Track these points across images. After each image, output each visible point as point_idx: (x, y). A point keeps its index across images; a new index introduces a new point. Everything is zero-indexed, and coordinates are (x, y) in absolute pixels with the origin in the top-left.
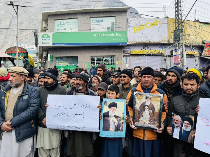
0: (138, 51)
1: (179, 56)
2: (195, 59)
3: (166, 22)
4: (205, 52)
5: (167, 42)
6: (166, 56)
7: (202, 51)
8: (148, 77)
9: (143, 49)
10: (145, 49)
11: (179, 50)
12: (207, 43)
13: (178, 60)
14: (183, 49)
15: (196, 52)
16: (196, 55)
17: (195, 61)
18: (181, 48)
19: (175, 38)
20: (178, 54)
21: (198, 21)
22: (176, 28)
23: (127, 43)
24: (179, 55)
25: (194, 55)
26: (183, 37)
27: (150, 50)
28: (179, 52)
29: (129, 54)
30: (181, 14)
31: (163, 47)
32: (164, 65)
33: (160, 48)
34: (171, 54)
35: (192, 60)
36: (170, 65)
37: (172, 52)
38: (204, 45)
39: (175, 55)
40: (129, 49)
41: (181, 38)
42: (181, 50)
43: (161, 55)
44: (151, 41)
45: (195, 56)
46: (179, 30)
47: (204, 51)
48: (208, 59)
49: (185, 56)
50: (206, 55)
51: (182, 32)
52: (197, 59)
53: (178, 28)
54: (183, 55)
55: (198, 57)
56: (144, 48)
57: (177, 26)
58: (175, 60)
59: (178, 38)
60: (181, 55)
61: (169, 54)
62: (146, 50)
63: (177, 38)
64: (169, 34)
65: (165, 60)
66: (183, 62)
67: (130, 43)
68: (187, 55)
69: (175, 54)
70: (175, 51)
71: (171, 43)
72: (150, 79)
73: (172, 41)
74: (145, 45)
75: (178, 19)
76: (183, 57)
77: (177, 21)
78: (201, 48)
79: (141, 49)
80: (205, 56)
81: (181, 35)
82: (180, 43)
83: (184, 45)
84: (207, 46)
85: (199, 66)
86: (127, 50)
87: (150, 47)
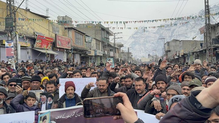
1: (13, 48)
2: (28, 51)
4: (37, 45)
7: (34, 43)
11: (12, 42)
12: (39, 36)
13: (12, 52)
14: (16, 41)
15: (28, 44)
16: (29, 47)
17: (28, 53)
18: (14, 40)
19: (8, 27)
20: (12, 46)
21: (29, 10)
22: (8, 15)
24: (13, 47)
25: (26, 47)
26: (16, 27)
28: (13, 43)
30: (13, 1)
35: (25, 52)
38: (35, 37)
39: (7, 47)
41: (14, 28)
42: (15, 42)
45: (27, 48)
46: (12, 18)
47: (36, 43)
48: (40, 52)
49: (19, 48)
50: (37, 47)
51: (15, 21)
52: (30, 51)
53: (10, 16)
54: (16, 47)
55: (30, 49)
57: (9, 14)
59: (11, 27)
60: (15, 47)
66: (17, 55)
68: (21, 46)
70: (7, 42)
76: (16, 50)
77: (9, 8)
78: (33, 40)
80: (37, 49)
81: (14, 24)
82: (13, 33)
83: (18, 36)
84: (39, 39)
85: (31, 58)
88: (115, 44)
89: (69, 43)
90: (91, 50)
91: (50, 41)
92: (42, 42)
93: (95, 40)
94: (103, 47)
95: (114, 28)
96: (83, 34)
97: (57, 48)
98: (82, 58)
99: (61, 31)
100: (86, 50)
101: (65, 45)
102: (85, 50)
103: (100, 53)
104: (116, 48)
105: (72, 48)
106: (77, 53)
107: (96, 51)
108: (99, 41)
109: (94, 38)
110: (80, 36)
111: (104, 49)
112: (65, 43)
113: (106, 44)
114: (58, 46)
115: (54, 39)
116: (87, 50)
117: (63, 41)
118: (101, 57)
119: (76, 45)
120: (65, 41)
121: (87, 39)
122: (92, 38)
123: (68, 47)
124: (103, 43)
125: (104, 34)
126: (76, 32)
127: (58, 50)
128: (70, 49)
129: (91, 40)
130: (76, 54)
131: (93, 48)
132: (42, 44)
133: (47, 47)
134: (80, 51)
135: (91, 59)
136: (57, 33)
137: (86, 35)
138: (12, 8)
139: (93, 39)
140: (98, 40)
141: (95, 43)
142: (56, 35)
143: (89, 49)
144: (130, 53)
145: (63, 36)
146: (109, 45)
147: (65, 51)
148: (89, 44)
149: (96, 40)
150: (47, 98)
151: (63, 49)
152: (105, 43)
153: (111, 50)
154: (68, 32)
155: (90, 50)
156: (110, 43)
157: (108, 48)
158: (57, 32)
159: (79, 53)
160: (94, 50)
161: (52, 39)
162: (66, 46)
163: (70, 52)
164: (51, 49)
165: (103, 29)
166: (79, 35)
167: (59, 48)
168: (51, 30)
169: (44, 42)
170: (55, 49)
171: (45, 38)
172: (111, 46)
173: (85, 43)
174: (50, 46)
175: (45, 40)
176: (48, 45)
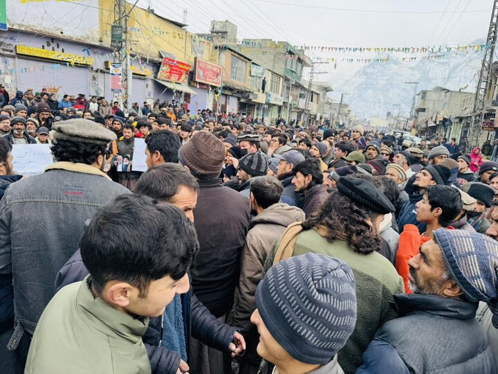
0: (35, 49)
2: (147, 82)
4: (163, 74)
5: (97, 43)
6: (97, 71)
7: (158, 71)
9: (46, 46)
10: (51, 48)
11: (120, 66)
12: (166, 58)
13: (119, 83)
14: (127, 65)
15: (148, 71)
16: (148, 77)
17: (147, 85)
18: (124, 63)
19: (115, 41)
20: (119, 72)
21: (152, 11)
22: (115, 21)
23: (8, 26)
24: (120, 75)
25: (144, 76)
26: (127, 42)
27: (63, 51)
28: (120, 68)
29: (11, 51)
31: (89, 50)
32: (91, 88)
33: (83, 51)
35: (142, 84)
36: (103, 89)
37: (106, 63)
38: (160, 60)
39: (112, 74)
40: (11, 38)
41: (124, 43)
42: (124, 68)
43: (85, 66)
44: (65, 34)
45: (146, 77)
46: (121, 27)
47: (160, 71)
48: (166, 87)
49: (130, 76)
50: (163, 78)
51: (126, 32)
52: (150, 83)
53: (119, 23)
54: (126, 75)
55: (152, 80)
56: (49, 45)
57: (117, 18)
58: (115, 81)
59: (119, 42)
60: (124, 75)
61: (102, 67)
62: (53, 50)
63: (117, 41)
64: (101, 27)
65: (94, 78)
66: (126, 88)
67: (14, 27)
68: (133, 74)
69: (114, 72)
70: (114, 66)
71: (106, 46)
73: (107, 43)
74: (52, 40)
75: (120, 5)
76: (126, 79)
77: (117, 8)
78: (156, 66)
79: (43, 46)
80: (163, 80)
81: (124, 37)
82: (123, 52)
83: (129, 57)
84: (165, 63)
85: (152, 96)
86: (8, 41)
87: (62, 46)
88: (310, 85)
89: (218, 74)
91: (185, 70)
92: (171, 69)
93: (270, 73)
96: (247, 61)
97: (197, 82)
98: (242, 106)
99: (206, 52)
100: (250, 92)
101: (211, 78)
102: (246, 92)
103: (277, 99)
104: (312, 92)
105: (223, 85)
106: (232, 96)
107: (270, 95)
108: (280, 75)
109: (269, 70)
110: (241, 64)
111: (287, 93)
112: (210, 74)
113: (294, 83)
114: (197, 80)
115: (193, 65)
117: (208, 70)
118: (280, 107)
119: (230, 81)
120: (212, 71)
121: (255, 70)
122: (264, 69)
123: (216, 83)
124: (287, 80)
125: (292, 63)
126: (234, 55)
127: (198, 87)
128: (220, 86)
129: (263, 73)
130: (230, 98)
132: (170, 73)
133: (179, 79)
134: (238, 92)
135: (258, 109)
136: (199, 55)
137: (253, 63)
138: (123, 9)
139: (267, 72)
140: (276, 74)
142: (196, 58)
143: (255, 89)
144: (346, 106)
145: (209, 62)
146: (298, 86)
147: (211, 89)
149: (273, 73)
150: (123, 158)
151: (207, 85)
152: (292, 81)
153: (301, 96)
154: (219, 54)
156: (301, 83)
157: (296, 92)
158: (200, 53)
159: (237, 95)
161: (188, 66)
162: (212, 81)
163: (219, 91)
164: (187, 84)
165: (291, 53)
166: (240, 62)
167: (200, 83)
168: (189, 49)
169: (174, 70)
170: (192, 84)
171: (175, 62)
172: (303, 88)
173: (250, 78)
174: (184, 78)
175: (176, 68)
176: (180, 75)
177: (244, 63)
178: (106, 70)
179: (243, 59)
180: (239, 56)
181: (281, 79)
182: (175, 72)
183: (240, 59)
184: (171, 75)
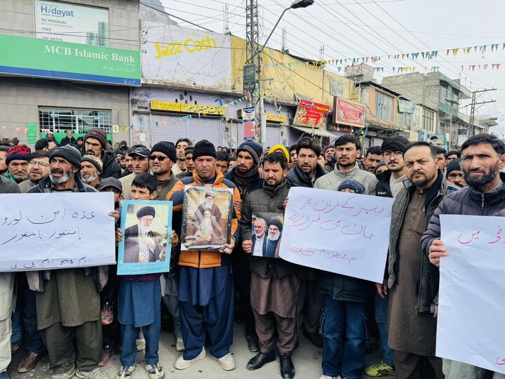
0: (168, 103)
1: (253, 122)
2: (282, 130)
3: (228, 44)
4: (299, 118)
5: (230, 91)
6: (229, 122)
7: (294, 116)
8: (208, 160)
9: (179, 100)
10: (184, 101)
11: (253, 110)
12: (302, 100)
13: (252, 130)
14: (260, 109)
15: (283, 117)
16: (283, 124)
17: (282, 133)
18: (257, 107)
19: (247, 84)
20: (252, 118)
21: (286, 52)
22: (248, 61)
23: (142, 82)
24: (253, 120)
25: (279, 122)
26: (261, 82)
27: (196, 103)
28: (253, 113)
29: (146, 108)
30: (257, 33)
31: (222, 100)
32: (224, 139)
33: (216, 101)
34: (239, 118)
35: (276, 131)
36: (236, 141)
37: (239, 112)
38: (296, 103)
39: (245, 121)
40: (146, 95)
41: (257, 84)
42: (258, 112)
43: (217, 117)
44: (198, 84)
45: (281, 124)
46: (254, 66)
47: (297, 116)
48: (303, 132)
49: (264, 123)
50: (300, 124)
51: (259, 72)
52: (285, 130)
53: (252, 62)
54: (260, 121)
55: (287, 127)
56: (182, 98)
57: (249, 57)
58: (247, 130)
59: (252, 84)
60: (257, 120)
61: (235, 117)
62: (186, 102)
63: (250, 83)
64: (234, 74)
65: (227, 129)
66: (260, 135)
67: (148, 83)
68: (267, 121)
69: (247, 119)
70: (246, 112)
71: (238, 93)
72: (210, 164)
73: (239, 89)
74: (185, 92)
75: (252, 42)
76: (260, 125)
77: (249, 46)
78: (292, 110)
79: (177, 100)
80: (298, 126)
81: (257, 78)
82: (256, 94)
84: (302, 106)
86: (143, 98)
87: (195, 98)
88: (472, 119)
89: (360, 114)
90: (409, 129)
91: (324, 112)
92: (308, 113)
93: (421, 108)
94: (442, 125)
95: (473, 67)
96: (394, 96)
97: (336, 125)
99: (346, 91)
100: (399, 131)
101: (353, 119)
102: (395, 131)
104: (475, 127)
105: (367, 125)
106: (377, 137)
107: (423, 133)
108: (433, 110)
109: (421, 105)
110: (387, 101)
111: (444, 130)
112: (352, 114)
113: (450, 118)
114: (337, 122)
115: (332, 106)
116: (401, 129)
117: (350, 110)
119: (375, 120)
120: (354, 111)
121: (403, 106)
122: (414, 104)
123: (360, 124)
124: (441, 114)
125: (446, 93)
126: (378, 91)
127: (338, 129)
128: (363, 127)
129: (413, 109)
130: (375, 139)
131: (417, 126)
132: (307, 117)
133: (316, 124)
134: (385, 132)
136: (338, 95)
137: (402, 98)
138: (255, 46)
139: (418, 107)
140: (429, 108)
141: (422, 114)
142: (335, 98)
143: (405, 127)
145: (350, 101)
146: (457, 121)
147: (353, 131)
148: (408, 118)
149: (426, 108)
151: (349, 127)
152: (448, 115)
153: (460, 132)
154: (362, 92)
155: (408, 131)
156: (459, 116)
157: (453, 128)
158: (339, 93)
159: (383, 136)
160: (418, 132)
161: (327, 107)
162: (354, 121)
163: (363, 133)
164: (325, 127)
165: (444, 83)
166: (386, 98)
167: (341, 126)
168: (327, 88)
169: (311, 113)
170: (331, 127)
171: (313, 104)
172: (461, 123)
173: (398, 115)
174: (323, 121)
175: (313, 110)
176: (318, 118)
177: (390, 99)
178: (239, 120)
179: (389, 94)
180: (384, 92)
181: (435, 114)
182: (312, 115)
183: (386, 94)
184: (308, 119)
